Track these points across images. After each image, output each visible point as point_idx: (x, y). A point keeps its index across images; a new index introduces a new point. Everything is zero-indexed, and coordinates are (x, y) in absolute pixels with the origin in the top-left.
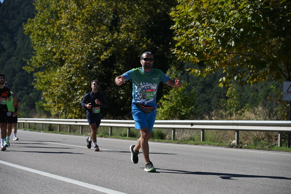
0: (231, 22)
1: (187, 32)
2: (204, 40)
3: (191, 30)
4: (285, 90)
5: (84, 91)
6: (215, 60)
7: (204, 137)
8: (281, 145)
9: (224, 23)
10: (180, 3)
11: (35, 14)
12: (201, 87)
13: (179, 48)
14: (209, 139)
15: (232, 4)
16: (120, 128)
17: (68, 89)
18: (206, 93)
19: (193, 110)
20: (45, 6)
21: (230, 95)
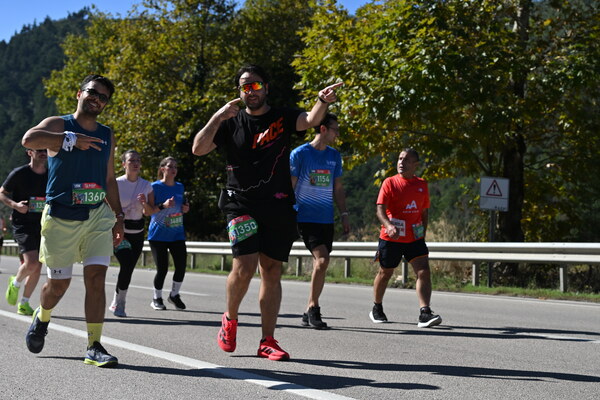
0: (395, 78)
2: (350, 108)
4: (483, 193)
6: (369, 140)
7: (350, 271)
8: (477, 283)
9: (383, 79)
10: (309, 46)
11: (65, 61)
12: (345, 187)
14: (358, 274)
15: (396, 47)
16: (209, 256)
20: (81, 49)
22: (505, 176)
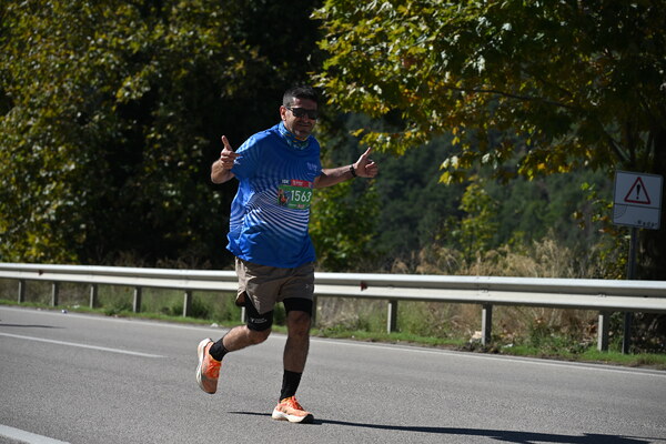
0: (479, 5)
1: (356, 28)
2: (403, 52)
3: (368, 23)
4: (620, 198)
5: (66, 187)
6: (430, 107)
7: (396, 321)
8: (605, 347)
9: (459, 6)
12: (391, 182)
13: (333, 72)
14: (409, 327)
16: (165, 292)
17: (20, 180)
18: (406, 199)
19: (369, 246)
21: (470, 206)
22: (655, 171)
